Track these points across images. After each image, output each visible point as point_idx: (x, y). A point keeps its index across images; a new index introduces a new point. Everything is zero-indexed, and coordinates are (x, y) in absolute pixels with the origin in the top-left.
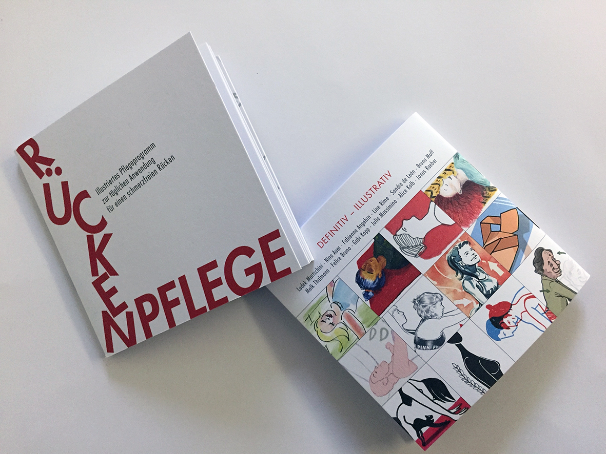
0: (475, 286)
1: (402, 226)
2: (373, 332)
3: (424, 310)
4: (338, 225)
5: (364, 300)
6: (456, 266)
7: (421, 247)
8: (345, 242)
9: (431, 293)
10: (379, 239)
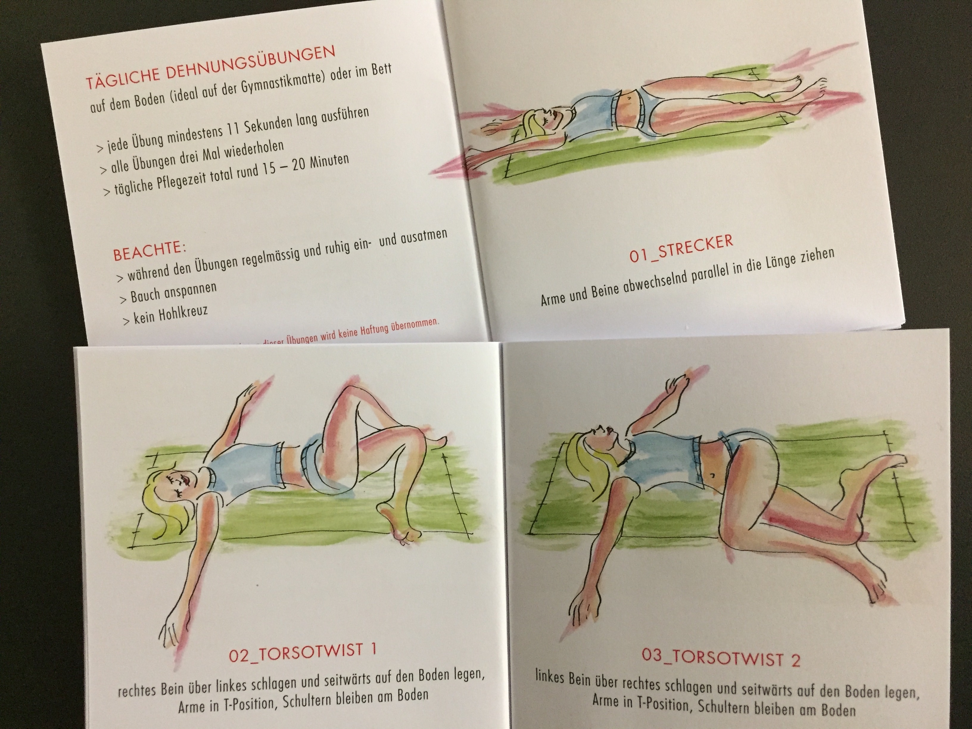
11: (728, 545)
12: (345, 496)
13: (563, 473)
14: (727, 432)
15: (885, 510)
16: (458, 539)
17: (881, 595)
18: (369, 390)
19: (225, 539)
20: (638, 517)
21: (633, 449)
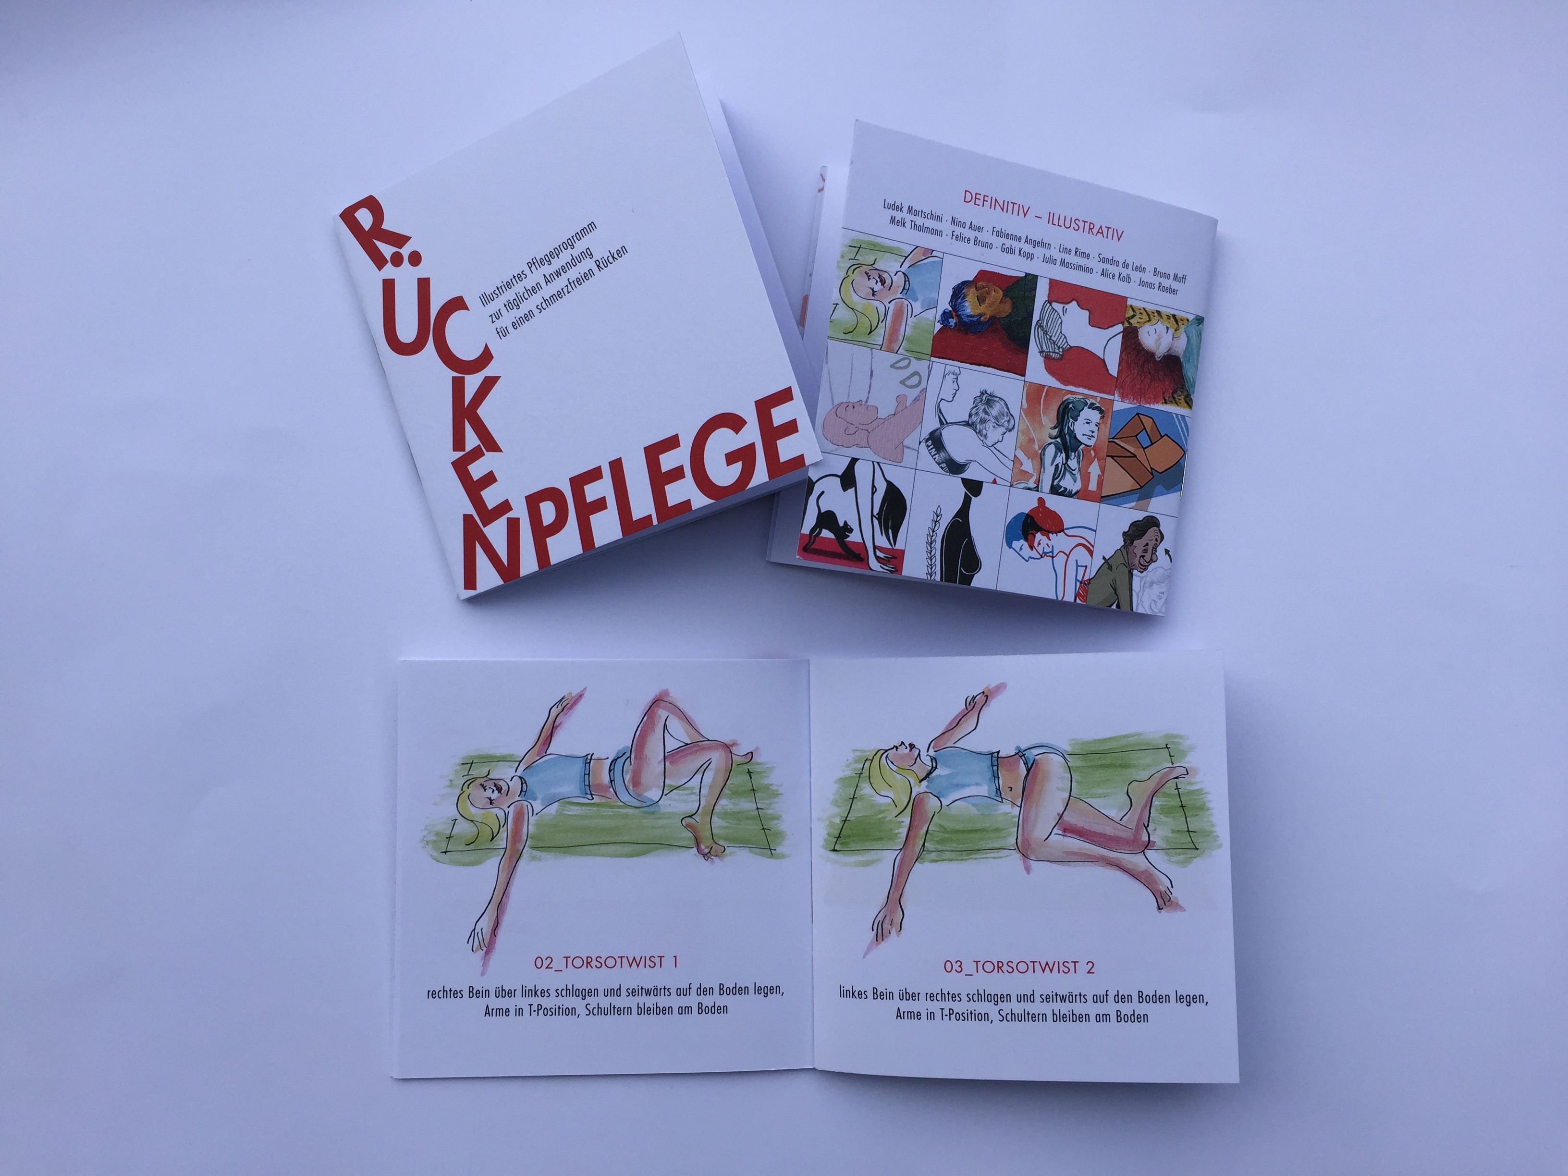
0: (1055, 463)
1: (1069, 303)
2: (906, 362)
3: (982, 415)
4: (1011, 205)
5: (938, 317)
6: (1063, 418)
7: (1057, 351)
8: (995, 233)
9: (1008, 408)
10: (1030, 281)
11: (1025, 856)
12: (652, 809)
13: (866, 789)
14: (1023, 747)
15: (1169, 820)
16: (762, 855)
17: (1168, 901)
18: (678, 704)
19: (533, 848)
20: (940, 832)
21: (934, 765)
